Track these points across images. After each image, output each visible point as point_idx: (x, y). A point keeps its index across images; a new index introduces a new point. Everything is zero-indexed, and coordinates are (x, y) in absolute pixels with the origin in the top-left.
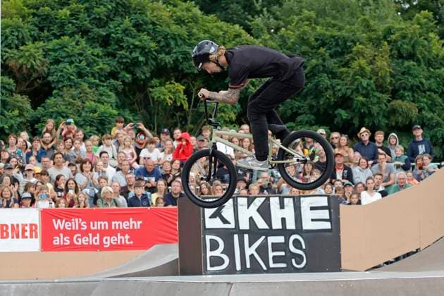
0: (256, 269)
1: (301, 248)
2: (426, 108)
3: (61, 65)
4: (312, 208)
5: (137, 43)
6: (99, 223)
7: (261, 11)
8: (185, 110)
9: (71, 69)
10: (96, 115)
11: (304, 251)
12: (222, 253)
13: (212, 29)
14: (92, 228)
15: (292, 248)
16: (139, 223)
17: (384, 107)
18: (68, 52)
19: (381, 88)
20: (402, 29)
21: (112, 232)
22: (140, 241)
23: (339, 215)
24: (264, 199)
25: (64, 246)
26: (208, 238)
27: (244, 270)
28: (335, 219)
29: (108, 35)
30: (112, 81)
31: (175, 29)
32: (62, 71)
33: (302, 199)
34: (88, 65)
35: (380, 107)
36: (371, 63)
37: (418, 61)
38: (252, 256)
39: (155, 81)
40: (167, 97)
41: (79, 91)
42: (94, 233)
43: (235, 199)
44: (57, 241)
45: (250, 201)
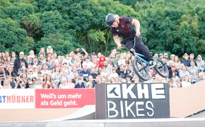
0: (131, 117)
1: (151, 107)
3: (48, 23)
4: (157, 89)
5: (84, 14)
6: (62, 95)
8: (104, 44)
9: (52, 25)
10: (63, 46)
11: (153, 108)
12: (115, 109)
13: (117, 7)
14: (59, 98)
15: (147, 107)
16: (81, 95)
18: (51, 18)
19: (194, 34)
21: (68, 100)
22: (80, 104)
23: (169, 92)
24: (134, 84)
25: (46, 106)
26: (109, 102)
27: (125, 117)
28: (167, 94)
29: (70, 10)
30: (71, 30)
31: (100, 7)
32: (48, 26)
33: (152, 85)
34: (60, 23)
35: (194, 43)
36: (190, 23)
38: (129, 111)
39: (92, 30)
40: (96, 38)
41: (56, 35)
42: (60, 100)
43: (121, 85)
44: (42, 104)
45: (128, 85)
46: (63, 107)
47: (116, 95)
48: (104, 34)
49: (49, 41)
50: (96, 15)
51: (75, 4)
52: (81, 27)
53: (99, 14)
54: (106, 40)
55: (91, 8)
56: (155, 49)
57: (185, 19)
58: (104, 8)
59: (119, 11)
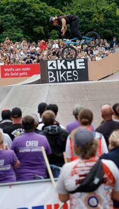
0: (63, 81)
2: (115, 31)
3: (7, 22)
4: (80, 62)
5: (29, 15)
6: (18, 69)
7: (67, 5)
8: (43, 34)
9: (9, 24)
10: (17, 37)
11: (77, 75)
12: (53, 77)
13: (51, 10)
15: (74, 75)
16: (30, 68)
17: (102, 32)
18: (8, 19)
19: (101, 26)
20: (107, 9)
21: (22, 72)
22: (30, 74)
25: (8, 76)
26: (49, 72)
27: (60, 82)
28: (86, 65)
29: (20, 13)
30: (22, 26)
31: (40, 11)
32: (7, 24)
33: (76, 60)
34: (14, 22)
36: (98, 19)
37: (112, 18)
38: (62, 77)
39: (35, 26)
40: (38, 31)
41: (12, 30)
42: (17, 72)
43: (56, 60)
44: (6, 75)
45: (61, 61)
46: (19, 76)
47: (54, 67)
48: (43, 28)
50: (37, 16)
51: (23, 9)
52: (28, 24)
53: (39, 15)
54: (45, 32)
55: (34, 11)
57: (95, 16)
58: (42, 11)
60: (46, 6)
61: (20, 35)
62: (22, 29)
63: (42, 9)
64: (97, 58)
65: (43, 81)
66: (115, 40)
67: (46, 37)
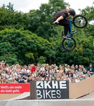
0: (48, 98)
1: (59, 93)
2: (91, 59)
4: (62, 84)
5: (22, 43)
6: (12, 87)
7: (53, 36)
8: (33, 60)
9: (6, 50)
10: (12, 61)
11: (60, 94)
12: (40, 94)
13: (40, 40)
14: (10, 88)
15: (57, 93)
16: (21, 87)
17: (81, 59)
18: (5, 46)
19: (80, 54)
20: (86, 41)
21: (15, 89)
22: (22, 91)
25: (3, 92)
26: (37, 91)
27: (46, 99)
28: (68, 86)
29: (15, 42)
30: (16, 52)
31: (31, 40)
32: (4, 50)
33: (60, 81)
34: (10, 49)
36: (78, 48)
37: (89, 48)
38: (48, 95)
39: (26, 53)
40: (29, 57)
41: (8, 55)
42: (11, 89)
44: (1, 91)
45: (47, 82)
46: (12, 93)
47: (41, 87)
48: (33, 54)
49: (5, 58)
50: (29, 45)
51: (18, 38)
52: (21, 51)
53: (30, 44)
55: (26, 41)
56: (60, 63)
58: (33, 41)
59: (41, 42)
60: (37, 36)
61: (14, 59)
62: (16, 54)
63: (33, 39)
64: (76, 80)
65: (32, 97)
66: (91, 66)
67: (36, 62)
